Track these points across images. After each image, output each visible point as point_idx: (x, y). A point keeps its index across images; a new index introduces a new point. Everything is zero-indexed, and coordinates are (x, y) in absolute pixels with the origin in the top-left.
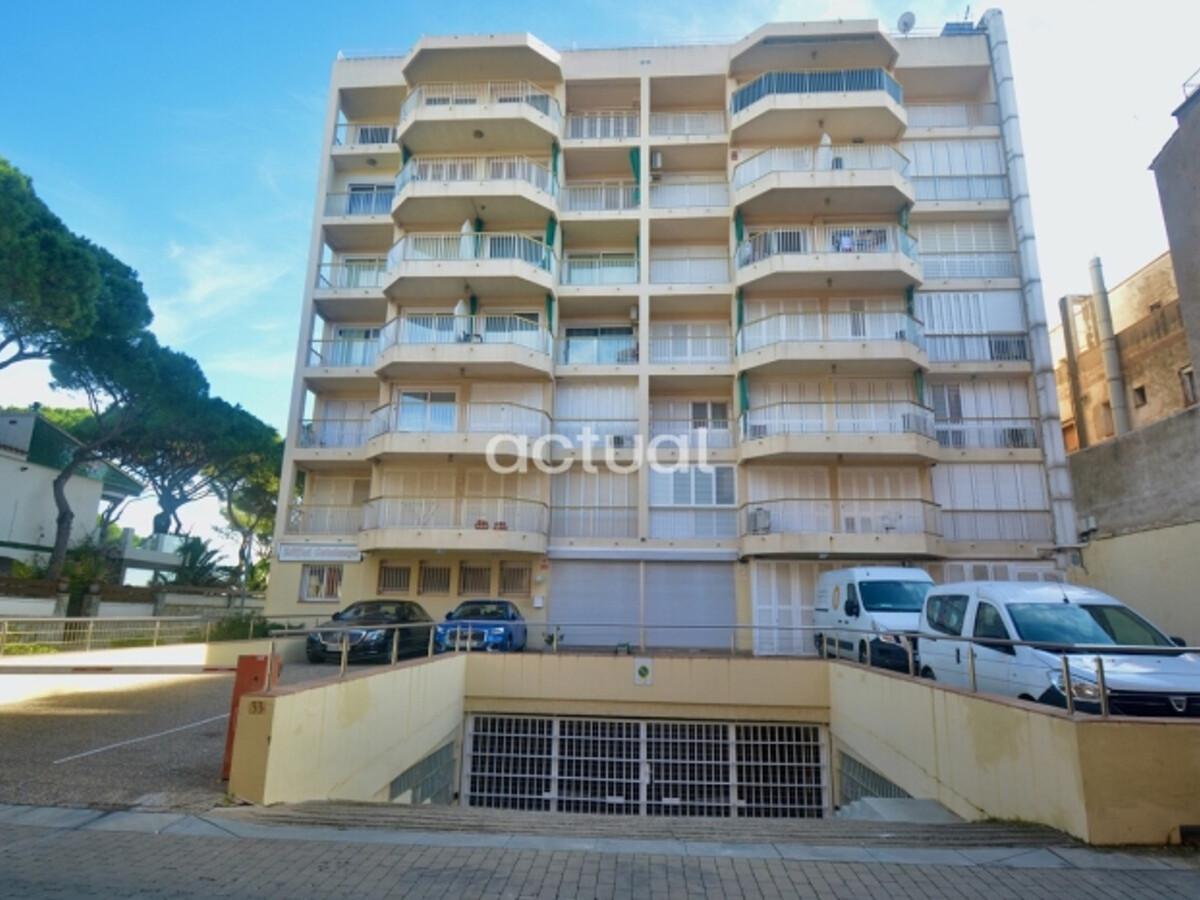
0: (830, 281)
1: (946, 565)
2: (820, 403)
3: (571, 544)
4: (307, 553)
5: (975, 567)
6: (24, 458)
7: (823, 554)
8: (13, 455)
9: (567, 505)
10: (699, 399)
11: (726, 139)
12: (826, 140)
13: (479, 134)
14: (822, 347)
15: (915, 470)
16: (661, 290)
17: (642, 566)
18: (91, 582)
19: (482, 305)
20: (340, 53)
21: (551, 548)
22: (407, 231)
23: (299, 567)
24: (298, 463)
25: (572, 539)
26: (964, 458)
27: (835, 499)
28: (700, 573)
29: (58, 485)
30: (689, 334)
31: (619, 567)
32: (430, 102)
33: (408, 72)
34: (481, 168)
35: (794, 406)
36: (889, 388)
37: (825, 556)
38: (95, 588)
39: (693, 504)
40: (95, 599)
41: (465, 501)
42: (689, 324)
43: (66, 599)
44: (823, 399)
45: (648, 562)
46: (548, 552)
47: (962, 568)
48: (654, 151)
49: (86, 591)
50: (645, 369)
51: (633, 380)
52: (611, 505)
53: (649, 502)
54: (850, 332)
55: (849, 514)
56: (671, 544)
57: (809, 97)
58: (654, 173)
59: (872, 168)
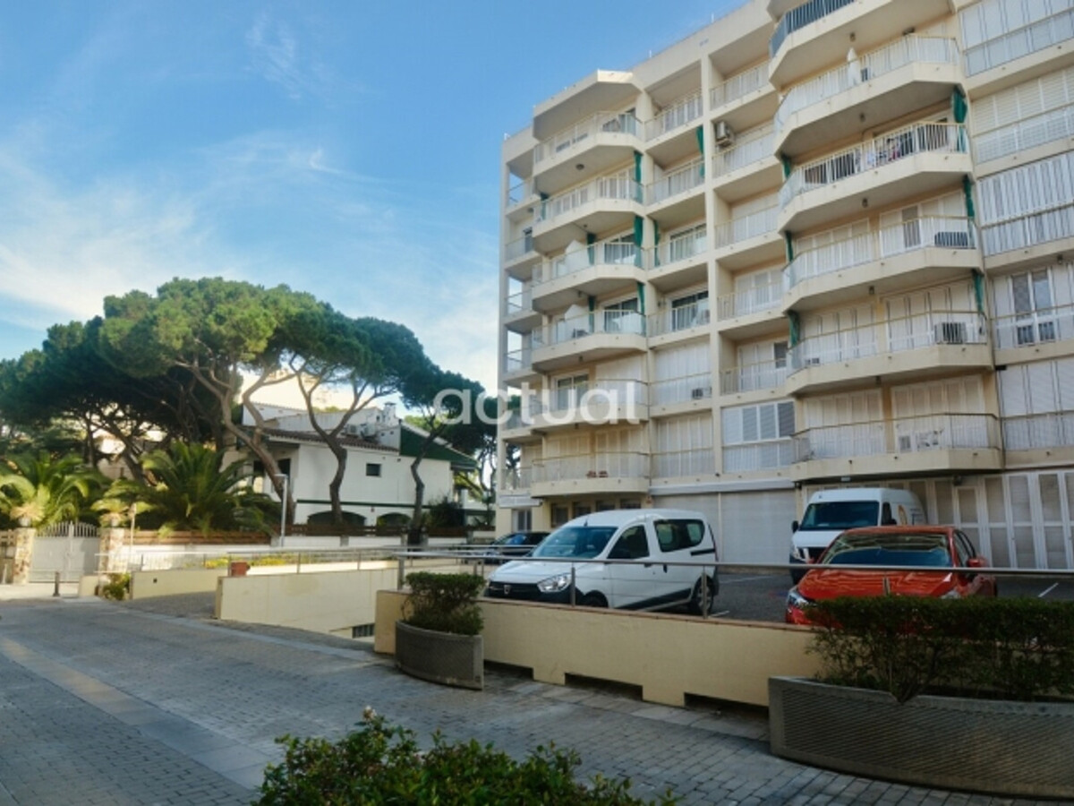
0: (865, 201)
1: (1006, 477)
2: (872, 325)
3: (666, 482)
4: (513, 501)
5: (1040, 476)
6: (398, 454)
7: (844, 477)
8: (391, 452)
9: (668, 450)
10: (778, 340)
11: (770, 88)
12: (851, 56)
13: (580, 167)
14: (840, 276)
15: (977, 378)
16: (726, 252)
17: (720, 496)
18: (421, 526)
19: (599, 302)
20: (506, 134)
21: (653, 487)
22: (551, 258)
23: (510, 511)
24: (506, 441)
25: (666, 479)
26: (1038, 356)
27: (888, 419)
28: (766, 500)
29: (414, 468)
30: (770, 281)
31: (702, 499)
32: (560, 148)
33: (537, 135)
34: (592, 189)
35: (865, 329)
36: (928, 299)
37: (848, 479)
38: (424, 529)
39: (759, 440)
40: (424, 536)
41: (597, 456)
42: (768, 271)
43: (406, 537)
44: (875, 320)
45: (724, 493)
46: (650, 491)
47: (1025, 479)
48: (716, 124)
49: (420, 531)
50: (715, 326)
51: (705, 339)
52: (700, 447)
53: (722, 442)
54: (903, 245)
55: (904, 434)
56: (740, 477)
57: (824, 21)
58: (721, 142)
59: (891, 70)
